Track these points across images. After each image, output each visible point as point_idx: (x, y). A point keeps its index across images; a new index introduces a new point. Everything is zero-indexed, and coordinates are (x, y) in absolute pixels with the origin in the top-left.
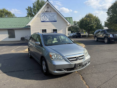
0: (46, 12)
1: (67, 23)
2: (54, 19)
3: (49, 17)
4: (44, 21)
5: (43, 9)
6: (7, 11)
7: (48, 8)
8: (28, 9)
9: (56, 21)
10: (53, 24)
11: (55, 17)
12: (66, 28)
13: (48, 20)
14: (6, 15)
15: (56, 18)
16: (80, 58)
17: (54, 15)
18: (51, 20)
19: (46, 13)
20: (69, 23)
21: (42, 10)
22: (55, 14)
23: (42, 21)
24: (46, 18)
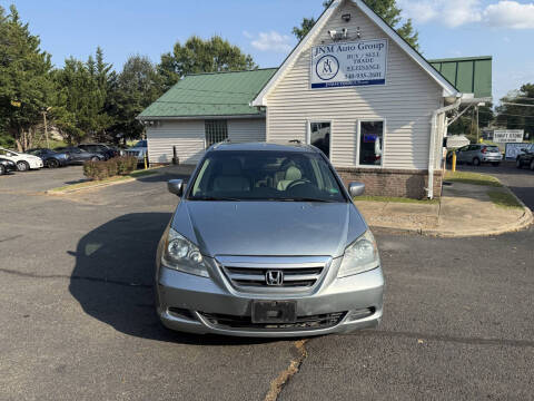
0: (338, 38)
1: (441, 89)
2: (372, 71)
3: (351, 63)
4: (322, 85)
5: (325, 27)
6: (226, 45)
7: (347, 20)
8: (301, 29)
9: (382, 82)
10: (363, 96)
11: (376, 61)
12: (431, 117)
13: (341, 78)
14: (222, 63)
15: (381, 63)
16: (287, 278)
17: (376, 50)
18: (355, 79)
19: (335, 48)
20: (448, 92)
21: (320, 33)
22: (380, 46)
23: (314, 86)
24: (334, 67)
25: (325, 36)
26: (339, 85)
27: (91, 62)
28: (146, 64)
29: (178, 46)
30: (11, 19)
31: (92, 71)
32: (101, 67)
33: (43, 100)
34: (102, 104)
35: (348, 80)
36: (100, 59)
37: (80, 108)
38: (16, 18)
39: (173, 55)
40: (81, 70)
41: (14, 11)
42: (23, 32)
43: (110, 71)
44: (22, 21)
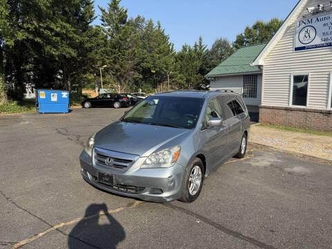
0: (316, 12)
3: (326, 29)
4: (303, 48)
13: (318, 41)
18: (329, 41)
19: (314, 20)
23: (297, 49)
24: (312, 34)
25: (305, 13)
26: (316, 47)
27: (196, 46)
28: (225, 42)
29: (247, 28)
30: (157, 28)
31: (196, 50)
32: (201, 47)
33: (167, 68)
34: (198, 69)
35: (323, 42)
36: (201, 43)
37: (186, 71)
38: (159, 27)
39: (244, 35)
40: (190, 51)
41: (159, 24)
42: (162, 34)
43: (206, 49)
44: (162, 28)
